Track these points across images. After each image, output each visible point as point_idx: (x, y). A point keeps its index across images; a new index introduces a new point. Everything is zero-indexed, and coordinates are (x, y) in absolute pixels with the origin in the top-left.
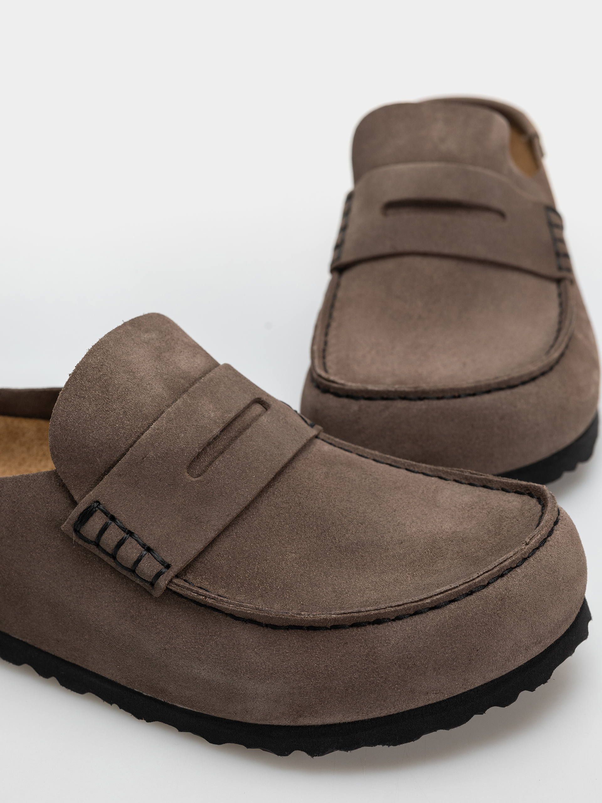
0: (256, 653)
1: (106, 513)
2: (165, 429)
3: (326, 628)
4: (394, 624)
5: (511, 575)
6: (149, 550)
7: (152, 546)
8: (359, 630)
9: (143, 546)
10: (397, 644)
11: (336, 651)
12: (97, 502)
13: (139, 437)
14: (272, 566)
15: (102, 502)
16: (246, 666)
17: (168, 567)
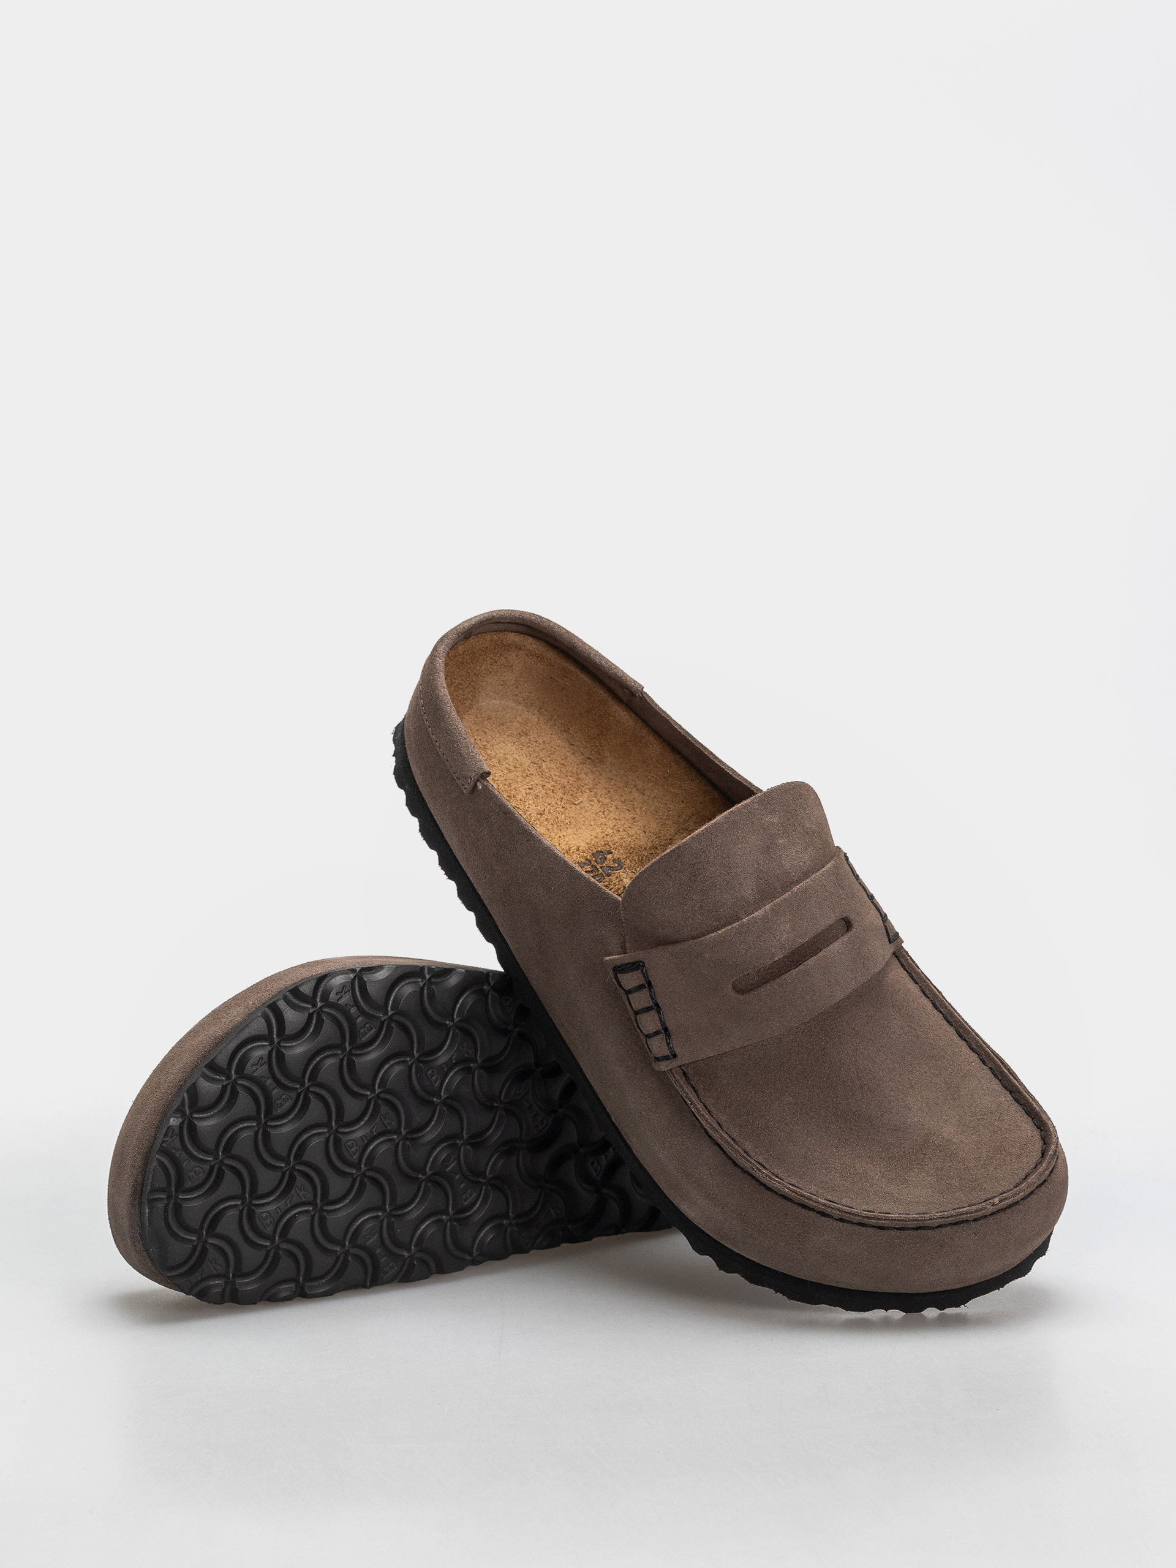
0: (711, 1174)
1: (646, 976)
2: (731, 940)
3: (776, 1193)
4: (835, 1223)
5: (963, 1227)
6: (666, 1030)
7: (670, 1028)
8: (803, 1210)
9: (663, 1024)
10: (828, 1240)
11: (776, 1216)
12: (643, 963)
13: (704, 935)
14: (766, 1101)
15: (646, 965)
16: (698, 1178)
17: (675, 1056)
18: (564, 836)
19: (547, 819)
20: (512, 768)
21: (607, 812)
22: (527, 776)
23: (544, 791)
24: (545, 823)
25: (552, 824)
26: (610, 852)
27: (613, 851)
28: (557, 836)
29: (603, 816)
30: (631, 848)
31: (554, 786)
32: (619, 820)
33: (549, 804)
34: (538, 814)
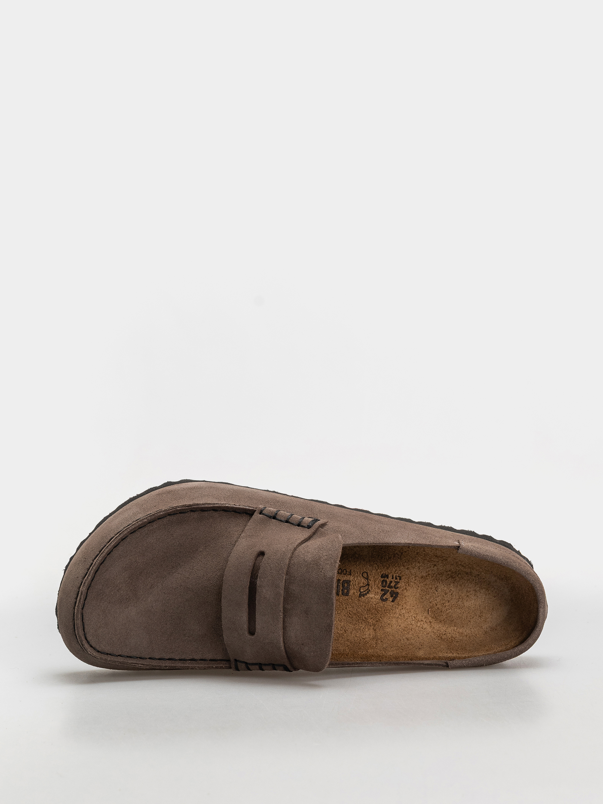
18: (418, 589)
19: (431, 588)
20: (468, 594)
21: (414, 619)
22: (459, 598)
23: (446, 599)
24: (430, 586)
25: (427, 589)
26: (393, 601)
27: (393, 603)
28: (420, 586)
29: (414, 616)
30: (387, 612)
31: (445, 606)
32: (405, 620)
33: (438, 596)
34: (437, 586)
